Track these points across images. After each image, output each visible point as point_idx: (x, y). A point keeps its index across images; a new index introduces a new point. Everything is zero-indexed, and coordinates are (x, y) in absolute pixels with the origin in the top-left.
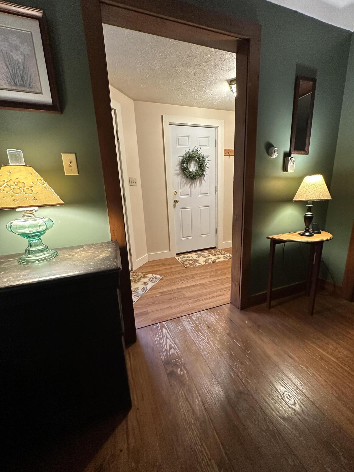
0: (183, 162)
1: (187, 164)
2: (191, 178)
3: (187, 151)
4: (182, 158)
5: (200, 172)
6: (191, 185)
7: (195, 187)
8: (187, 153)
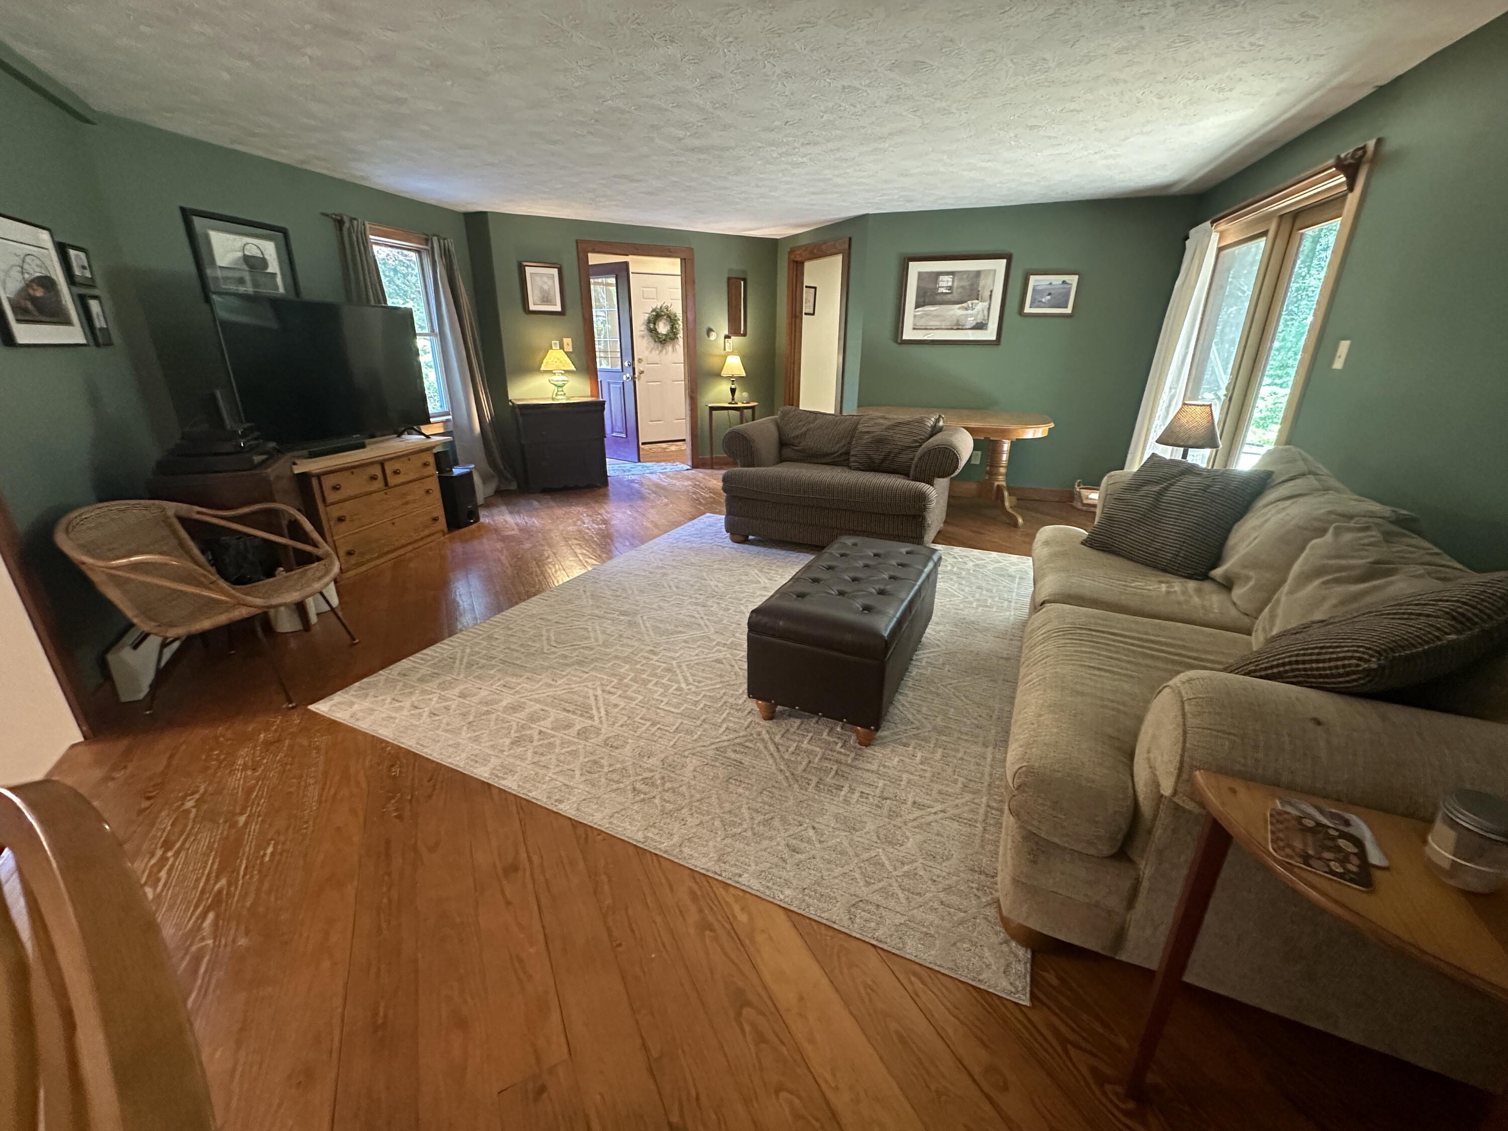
0: (649, 322)
1: (655, 324)
2: (661, 342)
3: (654, 307)
4: (647, 315)
5: (672, 335)
6: (661, 351)
7: (666, 353)
8: (654, 310)
